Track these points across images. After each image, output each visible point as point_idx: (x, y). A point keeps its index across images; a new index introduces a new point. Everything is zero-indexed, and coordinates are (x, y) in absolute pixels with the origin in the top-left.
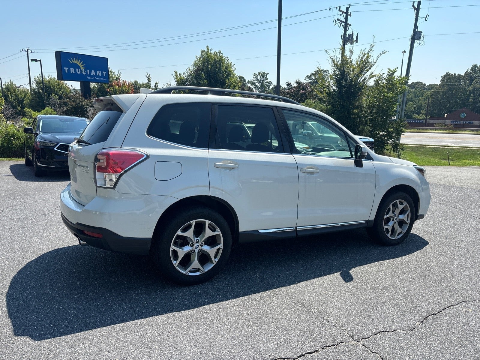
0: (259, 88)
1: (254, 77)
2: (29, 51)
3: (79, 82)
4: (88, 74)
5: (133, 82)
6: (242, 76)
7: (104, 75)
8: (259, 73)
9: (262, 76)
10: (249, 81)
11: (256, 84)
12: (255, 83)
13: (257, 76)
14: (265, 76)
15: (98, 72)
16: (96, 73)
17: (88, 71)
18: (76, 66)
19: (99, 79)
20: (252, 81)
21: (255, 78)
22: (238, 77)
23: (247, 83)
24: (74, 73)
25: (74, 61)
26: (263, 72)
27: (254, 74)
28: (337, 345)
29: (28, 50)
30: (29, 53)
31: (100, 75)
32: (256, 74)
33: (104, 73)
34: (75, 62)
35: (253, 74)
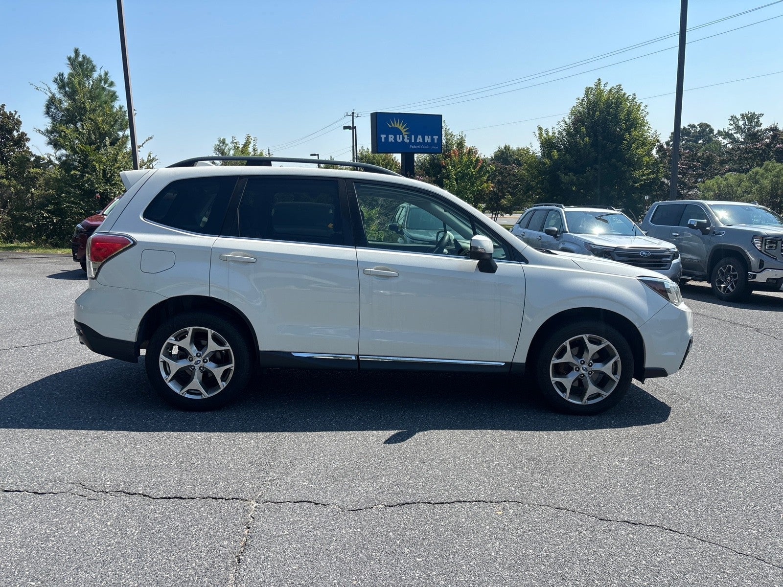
0: (741, 142)
1: (732, 122)
2: (355, 115)
3: (400, 154)
4: (413, 141)
5: (503, 148)
6: (706, 124)
7: (436, 141)
8: (742, 115)
9: (749, 121)
10: (719, 132)
11: (735, 135)
12: (732, 134)
13: (738, 120)
14: (756, 120)
15: (426, 137)
16: (423, 139)
17: (413, 136)
18: (397, 132)
19: (427, 147)
20: (726, 131)
21: (732, 125)
22: (698, 125)
23: (716, 134)
24: (393, 141)
25: (394, 124)
26: (751, 113)
27: (732, 117)
28: (226, 500)
29: (353, 113)
30: (355, 117)
31: (429, 141)
32: (735, 117)
33: (436, 137)
34: (396, 126)
35: (730, 118)
